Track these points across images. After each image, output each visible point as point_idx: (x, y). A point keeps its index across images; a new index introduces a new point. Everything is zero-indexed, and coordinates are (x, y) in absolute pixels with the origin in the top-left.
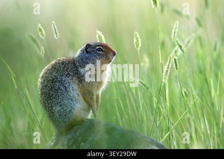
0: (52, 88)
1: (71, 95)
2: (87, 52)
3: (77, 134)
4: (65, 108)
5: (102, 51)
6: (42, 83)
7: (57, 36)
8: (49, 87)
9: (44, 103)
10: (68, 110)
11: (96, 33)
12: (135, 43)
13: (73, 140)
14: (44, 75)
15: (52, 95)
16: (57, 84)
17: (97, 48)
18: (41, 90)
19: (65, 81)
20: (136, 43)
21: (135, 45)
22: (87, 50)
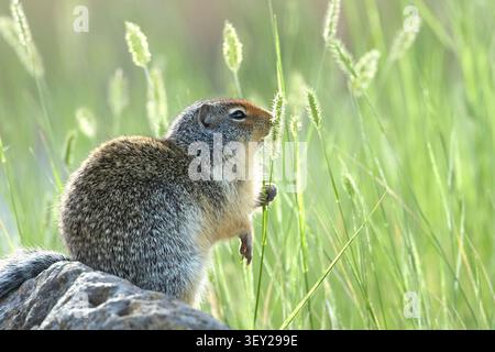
2: (207, 126)
5: (243, 116)
12: (225, 52)
17: (232, 111)
21: (227, 59)
22: (206, 121)
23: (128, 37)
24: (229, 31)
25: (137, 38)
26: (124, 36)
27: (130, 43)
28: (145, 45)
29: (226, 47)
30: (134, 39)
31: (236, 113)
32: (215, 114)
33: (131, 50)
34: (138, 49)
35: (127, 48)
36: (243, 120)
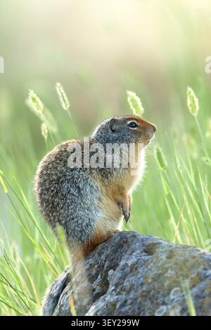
0: (57, 192)
1: (88, 202)
2: (113, 131)
3: (103, 257)
4: (80, 222)
5: (136, 126)
6: (41, 184)
7: (66, 106)
8: (53, 191)
9: (47, 215)
10: (84, 224)
11: (126, 96)
12: (189, 104)
13: (96, 266)
14: (45, 172)
15: (58, 204)
16: (66, 185)
17: (129, 122)
18: (41, 194)
19: (78, 179)
20: (191, 105)
21: (190, 109)
22: (113, 128)
23: (129, 100)
24: (190, 92)
25: (135, 100)
26: (127, 100)
27: (131, 104)
28: (140, 103)
29: (189, 102)
30: (133, 100)
31: (131, 124)
32: (119, 124)
33: (132, 107)
34: (136, 106)
35: (129, 106)
36: (135, 129)
